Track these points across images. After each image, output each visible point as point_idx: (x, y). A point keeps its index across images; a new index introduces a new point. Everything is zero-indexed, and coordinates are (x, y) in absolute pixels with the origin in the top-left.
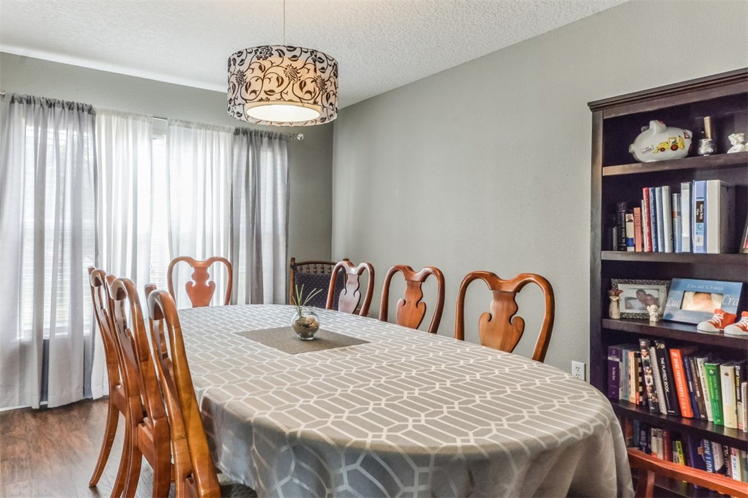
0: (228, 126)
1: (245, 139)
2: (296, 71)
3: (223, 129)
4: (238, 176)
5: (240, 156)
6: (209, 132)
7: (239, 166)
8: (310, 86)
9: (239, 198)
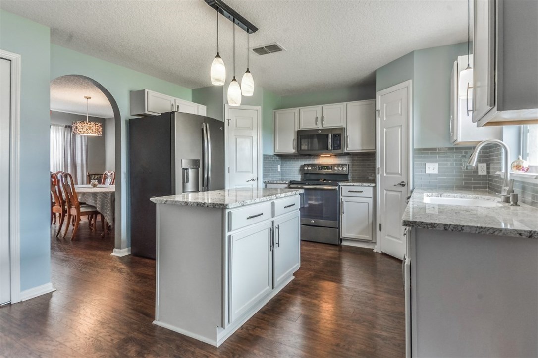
0: (63, 125)
1: (69, 129)
2: (91, 127)
3: (61, 126)
4: (67, 143)
5: (67, 136)
6: (55, 127)
7: (67, 139)
8: (94, 130)
9: (67, 151)
